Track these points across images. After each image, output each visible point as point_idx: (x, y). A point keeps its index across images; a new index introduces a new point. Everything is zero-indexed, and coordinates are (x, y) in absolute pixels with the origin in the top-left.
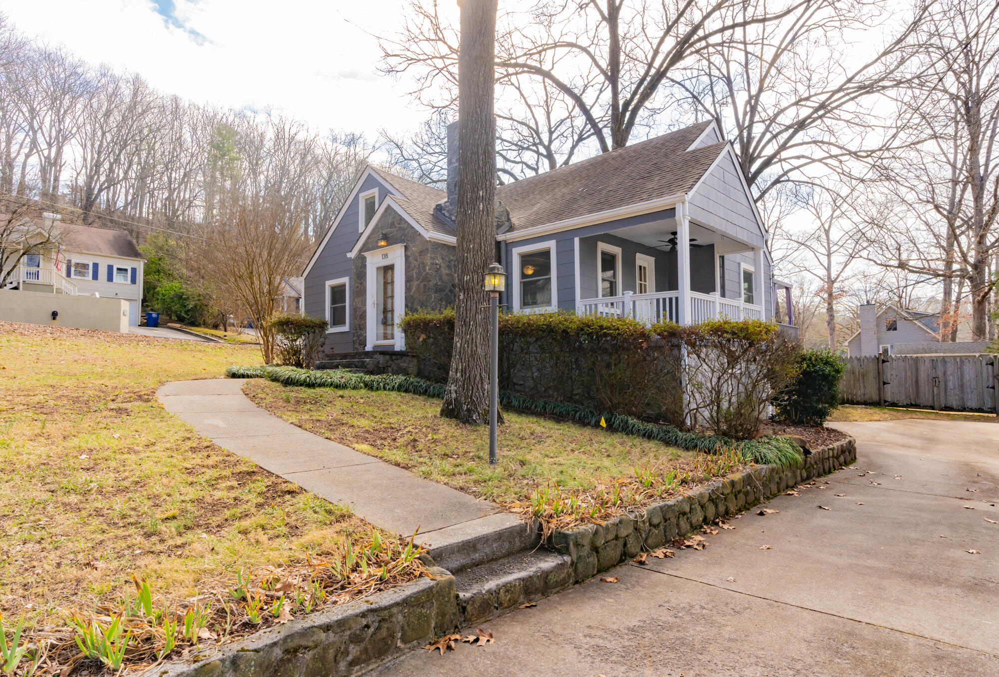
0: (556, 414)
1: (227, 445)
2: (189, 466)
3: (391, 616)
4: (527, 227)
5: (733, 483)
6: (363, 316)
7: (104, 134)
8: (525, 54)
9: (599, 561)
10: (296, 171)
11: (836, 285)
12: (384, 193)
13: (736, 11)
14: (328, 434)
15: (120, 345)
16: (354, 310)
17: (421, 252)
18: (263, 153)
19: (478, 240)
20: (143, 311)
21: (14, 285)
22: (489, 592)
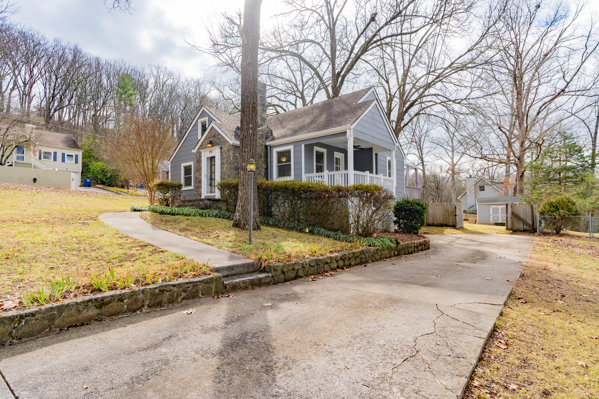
0: (289, 228)
1: (135, 236)
2: (119, 243)
3: (197, 285)
4: (280, 139)
5: (353, 253)
6: (200, 181)
7: (57, 79)
8: (288, 45)
9: (284, 277)
10: (166, 101)
11: (456, 167)
12: (211, 120)
13: (398, 26)
14: (180, 233)
15: (73, 196)
16: (196, 178)
17: (228, 150)
18: (148, 91)
19: (249, 147)
20: (82, 178)
21: (10, 163)
22: (236, 282)
